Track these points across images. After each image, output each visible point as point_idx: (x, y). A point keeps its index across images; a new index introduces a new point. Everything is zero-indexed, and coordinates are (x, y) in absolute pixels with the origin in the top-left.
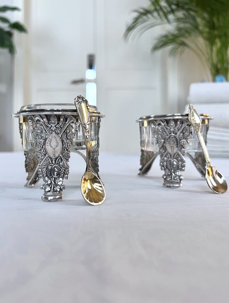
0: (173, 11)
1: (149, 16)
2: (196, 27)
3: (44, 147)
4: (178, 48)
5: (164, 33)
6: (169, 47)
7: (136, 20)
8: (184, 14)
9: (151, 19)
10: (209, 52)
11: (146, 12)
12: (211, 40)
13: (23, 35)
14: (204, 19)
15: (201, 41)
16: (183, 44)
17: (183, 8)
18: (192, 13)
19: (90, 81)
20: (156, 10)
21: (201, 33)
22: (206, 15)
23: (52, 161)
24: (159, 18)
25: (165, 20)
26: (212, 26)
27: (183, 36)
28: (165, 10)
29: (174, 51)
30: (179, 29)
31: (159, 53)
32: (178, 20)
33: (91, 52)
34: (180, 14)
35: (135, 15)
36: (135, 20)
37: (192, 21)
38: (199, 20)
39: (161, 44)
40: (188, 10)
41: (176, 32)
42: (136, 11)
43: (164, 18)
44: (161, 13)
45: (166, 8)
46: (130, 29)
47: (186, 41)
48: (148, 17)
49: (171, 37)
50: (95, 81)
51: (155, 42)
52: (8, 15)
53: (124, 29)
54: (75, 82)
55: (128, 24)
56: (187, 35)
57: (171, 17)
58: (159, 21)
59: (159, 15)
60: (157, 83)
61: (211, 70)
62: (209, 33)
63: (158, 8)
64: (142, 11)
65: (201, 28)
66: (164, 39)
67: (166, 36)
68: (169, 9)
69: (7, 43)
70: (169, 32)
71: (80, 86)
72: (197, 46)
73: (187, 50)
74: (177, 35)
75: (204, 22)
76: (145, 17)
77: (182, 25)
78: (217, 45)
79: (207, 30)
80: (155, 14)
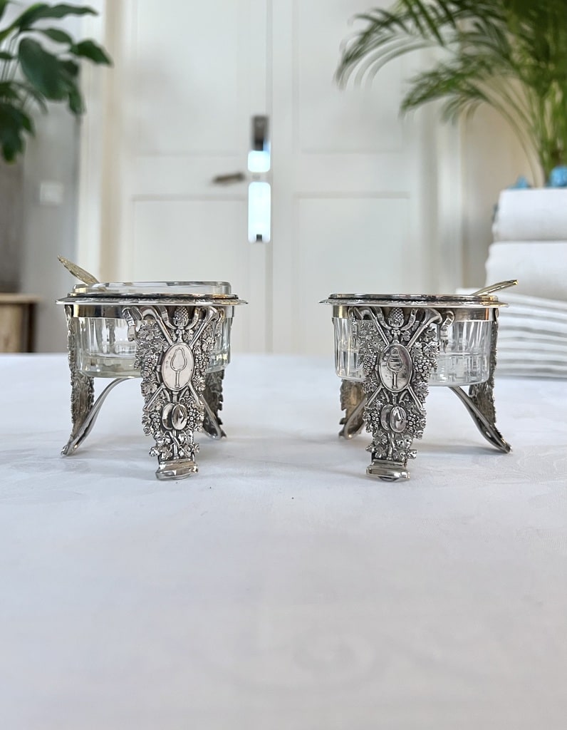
0: (450, 18)
1: (396, 27)
2: (505, 54)
3: (158, 370)
4: (464, 101)
5: (430, 68)
6: (443, 100)
7: (366, 35)
8: (477, 25)
9: (398, 36)
10: (536, 110)
11: (389, 20)
12: (539, 85)
14: (522, 35)
15: (516, 87)
16: (475, 93)
17: (474, 11)
18: (495, 22)
19: (257, 177)
20: (411, 14)
21: (517, 68)
22: (527, 27)
23: (171, 396)
24: (417, 31)
25: (433, 38)
26: (542, 53)
27: (472, 74)
28: (433, 15)
29: (455, 106)
30: (466, 59)
31: (418, 112)
32: (462, 37)
33: (261, 111)
34: (467, 24)
35: (365, 25)
36: (361, 37)
37: (496, 42)
38: (511, 38)
39: (423, 91)
40: (485, 15)
41: (457, 66)
42: (366, 17)
43: (428, 31)
44: (423, 23)
45: (434, 9)
46: (350, 58)
47: (481, 86)
48: (393, 31)
49: (445, 77)
50: (269, 178)
51: (410, 87)
53: (337, 59)
54: (222, 180)
55: (345, 50)
56: (483, 71)
57: (445, 30)
58: (419, 41)
59: (418, 24)
60: (413, 183)
61: (541, 154)
62: (535, 68)
63: (416, 9)
64: (378, 16)
65: (516, 57)
66: (432, 82)
67: (434, 75)
68: (441, 12)
69: (65, 88)
70: (441, 65)
71: (233, 189)
72: (508, 98)
73: (483, 105)
74: (459, 72)
75: (523, 43)
76: (386, 32)
77: (471, 50)
78: (554, 95)
79: (530, 61)
80: (410, 24)
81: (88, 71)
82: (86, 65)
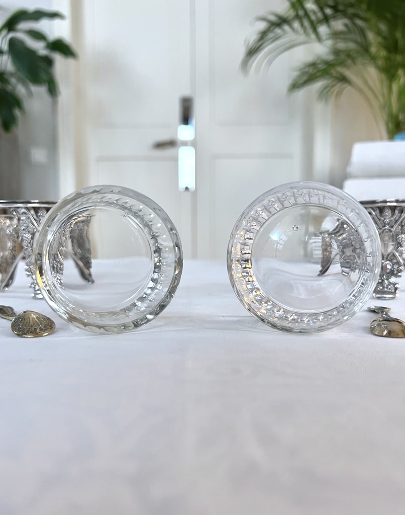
0: (326, 19)
1: (286, 27)
2: (365, 48)
4: (333, 86)
5: (310, 59)
6: (319, 85)
7: (263, 35)
8: (346, 25)
9: (288, 34)
10: (386, 92)
11: (281, 21)
12: (390, 71)
13: (71, 61)
14: (379, 33)
15: (372, 74)
16: (343, 79)
17: (344, 14)
18: (359, 22)
19: (185, 144)
20: (297, 17)
21: (373, 59)
22: (383, 27)
24: (302, 31)
25: (313, 36)
26: (392, 47)
27: (342, 63)
28: (313, 18)
29: (327, 90)
30: (336, 52)
31: (301, 94)
32: (335, 35)
33: (186, 93)
34: (339, 24)
35: (262, 26)
36: (260, 36)
37: (359, 39)
38: (371, 36)
39: (305, 78)
40: (352, 17)
41: (330, 58)
42: (263, 19)
43: (310, 31)
44: (306, 23)
45: (315, 13)
46: (252, 52)
47: (348, 73)
48: (284, 30)
49: (322, 67)
50: (194, 143)
51: (296, 74)
52: (43, 25)
53: (242, 52)
54: (160, 145)
55: (248, 44)
56: (349, 62)
57: (323, 29)
58: (302, 38)
59: (302, 25)
60: (296, 147)
61: (387, 125)
62: (387, 59)
63: (301, 13)
64: (273, 18)
65: (373, 50)
66: (311, 70)
67: (313, 65)
68: (320, 15)
69: (44, 76)
70: (319, 57)
71: (168, 152)
72: (366, 82)
73: (348, 89)
74: (332, 62)
75: (380, 39)
76: (278, 31)
77: (341, 45)
78: (399, 80)
79: (383, 53)
80: (296, 25)
81: (60, 62)
82: (58, 58)
